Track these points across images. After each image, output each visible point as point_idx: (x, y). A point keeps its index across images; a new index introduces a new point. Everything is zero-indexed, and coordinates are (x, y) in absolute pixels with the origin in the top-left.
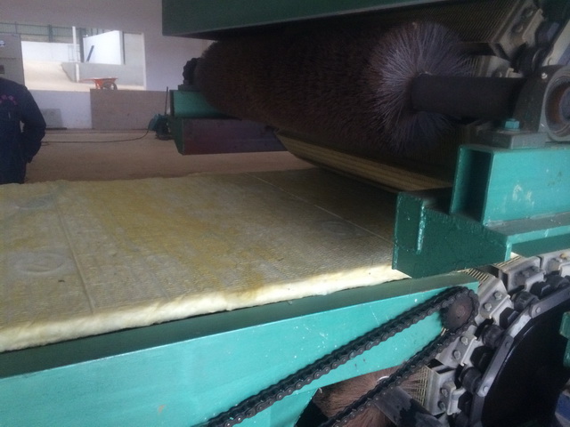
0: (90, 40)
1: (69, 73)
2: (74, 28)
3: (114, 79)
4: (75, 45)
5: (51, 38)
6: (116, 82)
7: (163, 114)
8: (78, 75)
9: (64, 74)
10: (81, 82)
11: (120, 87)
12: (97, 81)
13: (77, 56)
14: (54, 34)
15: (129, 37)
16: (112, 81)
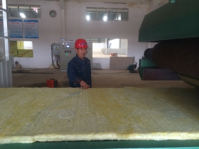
0: (110, 42)
1: (103, 52)
2: (106, 39)
3: (117, 53)
4: (106, 43)
5: (99, 42)
6: (117, 54)
7: (132, 64)
8: (106, 52)
9: (102, 52)
10: (107, 54)
11: (119, 56)
12: (112, 54)
13: (106, 47)
14: (100, 40)
15: (122, 40)
16: (116, 54)
